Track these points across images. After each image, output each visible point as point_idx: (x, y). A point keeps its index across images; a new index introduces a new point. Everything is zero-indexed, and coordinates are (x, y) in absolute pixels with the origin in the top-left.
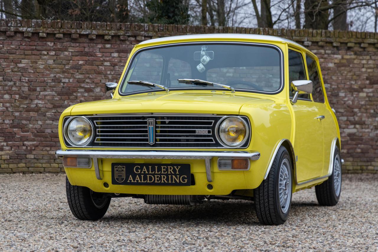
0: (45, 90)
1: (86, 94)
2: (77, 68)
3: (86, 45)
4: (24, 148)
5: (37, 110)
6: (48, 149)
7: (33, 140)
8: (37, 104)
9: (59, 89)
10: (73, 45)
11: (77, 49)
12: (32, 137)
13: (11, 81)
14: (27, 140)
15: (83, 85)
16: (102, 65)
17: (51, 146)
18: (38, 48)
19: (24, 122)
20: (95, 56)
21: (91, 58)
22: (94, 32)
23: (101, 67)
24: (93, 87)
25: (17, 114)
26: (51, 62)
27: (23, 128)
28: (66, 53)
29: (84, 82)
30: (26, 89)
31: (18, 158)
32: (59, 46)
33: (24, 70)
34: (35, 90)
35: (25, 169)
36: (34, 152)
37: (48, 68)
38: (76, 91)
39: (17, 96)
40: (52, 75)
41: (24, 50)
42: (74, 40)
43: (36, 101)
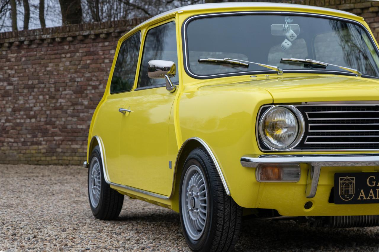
0: (65, 90)
1: (93, 91)
2: (86, 67)
3: (90, 45)
4: (54, 142)
5: (61, 108)
6: (70, 143)
7: (60, 136)
8: (61, 103)
9: (74, 88)
10: (82, 46)
11: (85, 50)
12: (59, 132)
13: (43, 83)
14: (56, 136)
15: (91, 83)
16: (103, 62)
17: (72, 141)
18: (59, 52)
19: (53, 119)
20: (98, 54)
21: (95, 57)
22: (92, 32)
23: (103, 65)
24: (98, 84)
25: (48, 112)
26: (68, 63)
27: (53, 125)
28: (78, 54)
29: (91, 80)
30: (52, 90)
31: (51, 152)
32: (72, 49)
33: (50, 73)
34: (59, 90)
35: (56, 162)
36: (61, 146)
37: (67, 70)
38: (86, 89)
39: (47, 97)
40: (69, 76)
41: (50, 55)
42: (82, 41)
43: (60, 100)
